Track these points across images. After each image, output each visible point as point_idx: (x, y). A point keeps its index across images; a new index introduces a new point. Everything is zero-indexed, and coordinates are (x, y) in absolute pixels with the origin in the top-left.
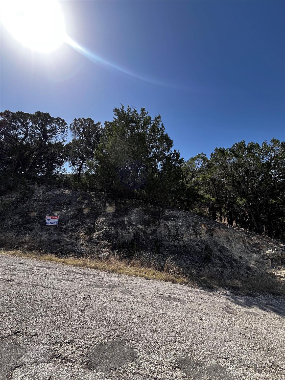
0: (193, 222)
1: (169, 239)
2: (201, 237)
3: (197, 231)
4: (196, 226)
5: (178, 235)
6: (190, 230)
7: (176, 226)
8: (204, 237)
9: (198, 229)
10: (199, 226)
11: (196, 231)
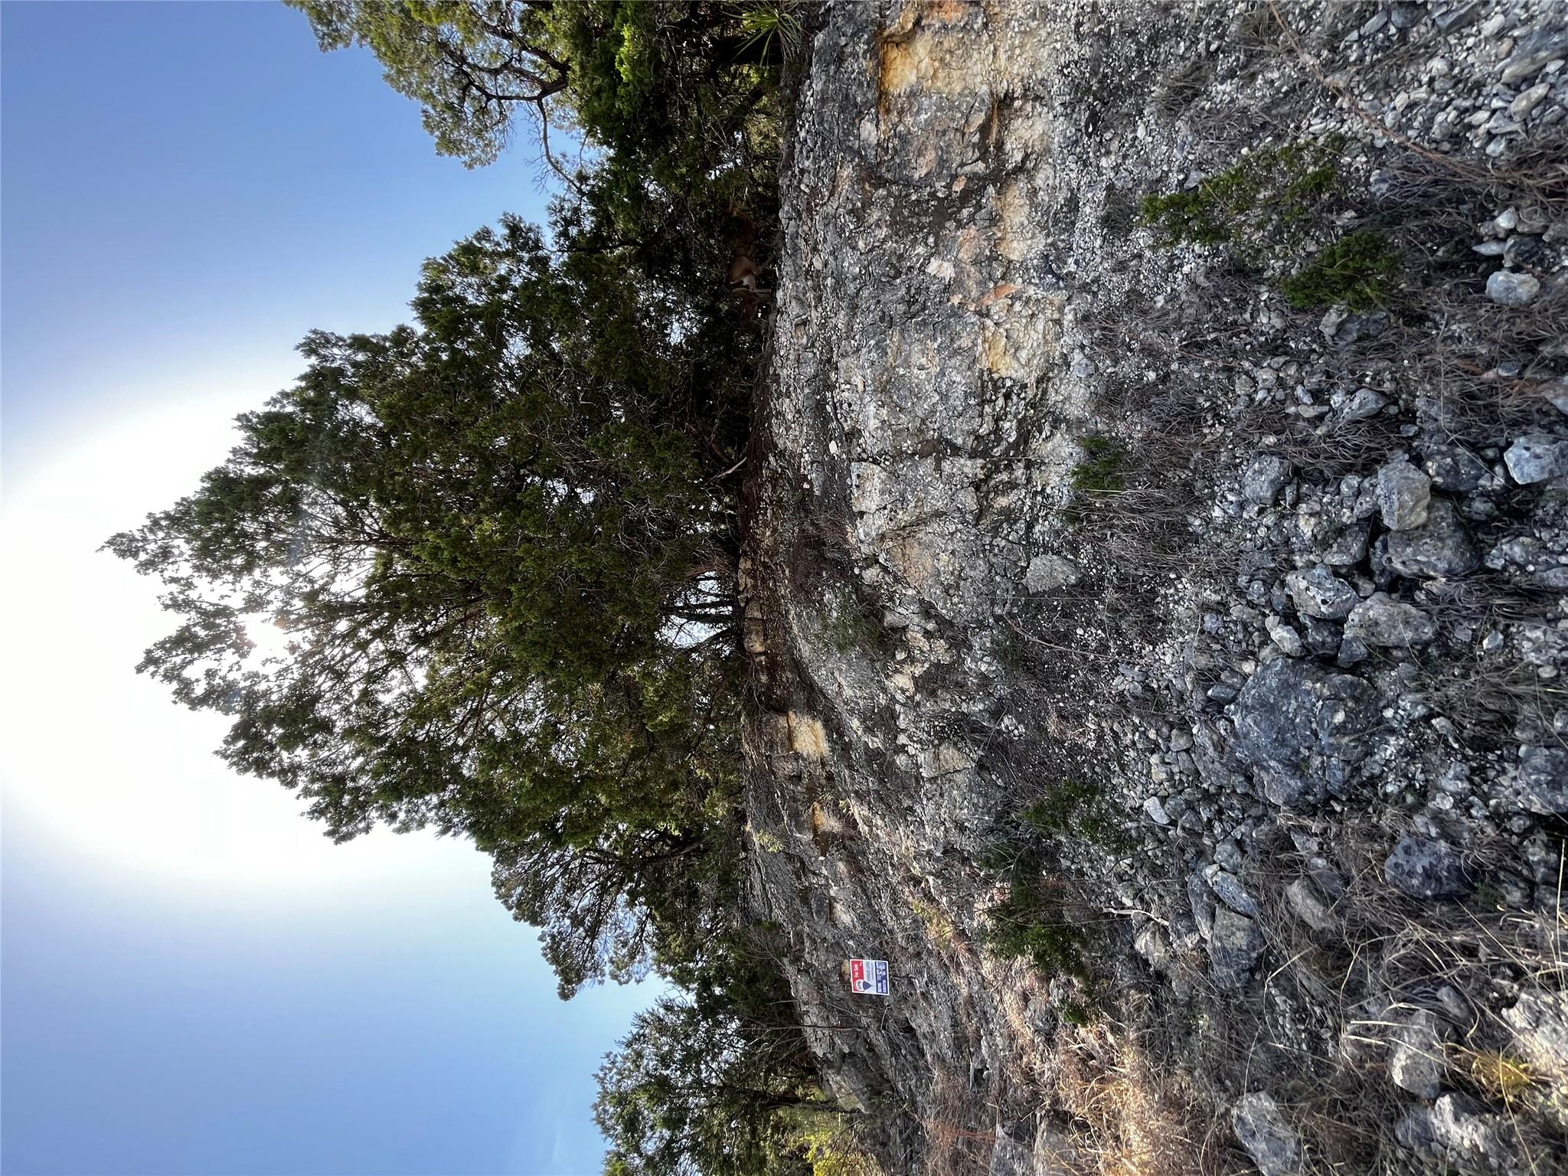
0: (858, 215)
1: (1009, 515)
2: (1034, 95)
3: (954, 177)
4: (908, 183)
5: (978, 438)
6: (941, 269)
7: (899, 455)
8: (1044, 53)
9: (942, 162)
10: (904, 139)
11: (958, 187)
